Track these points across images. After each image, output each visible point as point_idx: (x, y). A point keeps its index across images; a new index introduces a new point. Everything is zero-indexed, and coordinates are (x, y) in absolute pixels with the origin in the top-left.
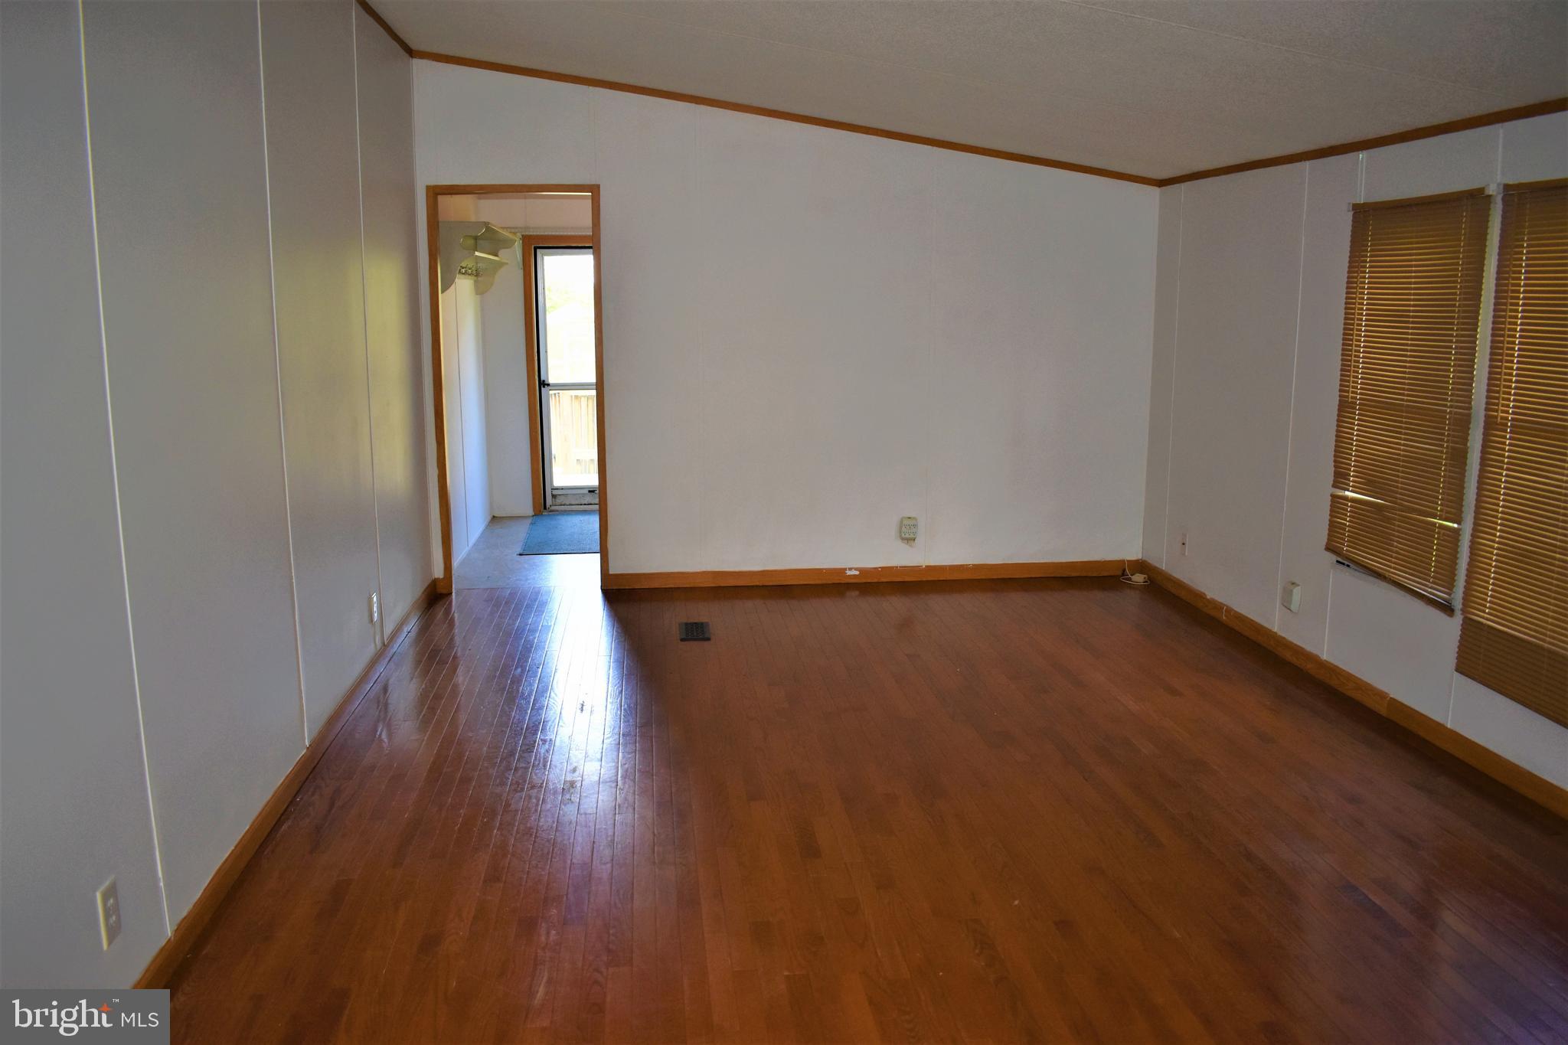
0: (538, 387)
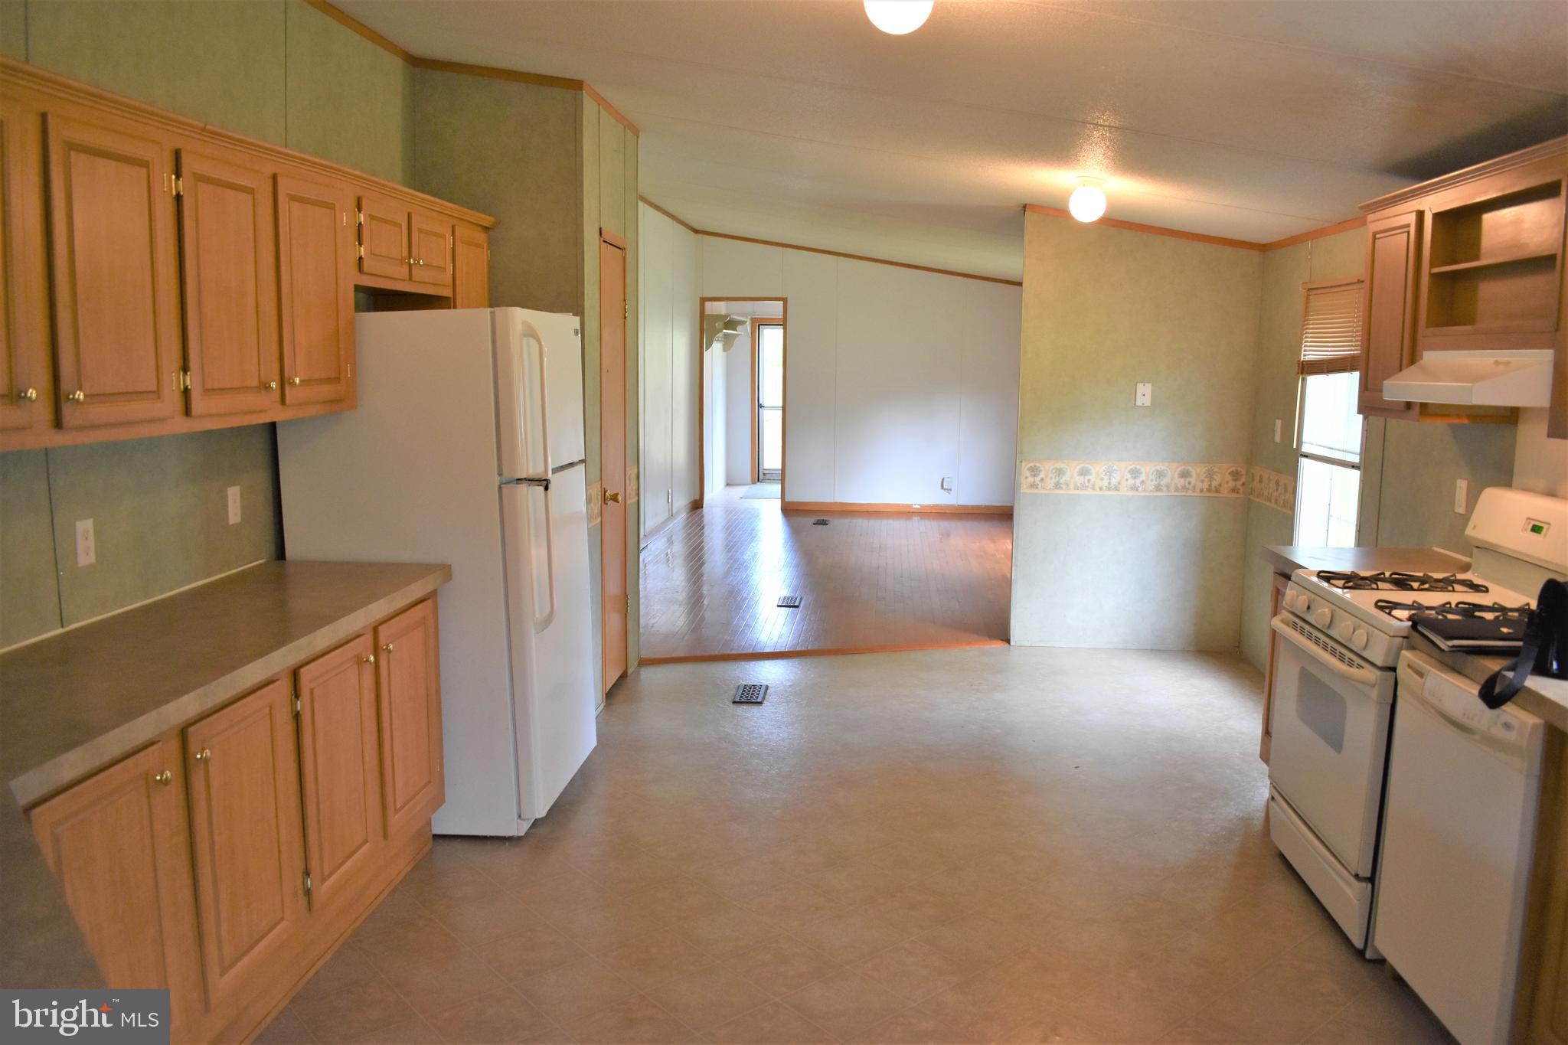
0: (757, 406)
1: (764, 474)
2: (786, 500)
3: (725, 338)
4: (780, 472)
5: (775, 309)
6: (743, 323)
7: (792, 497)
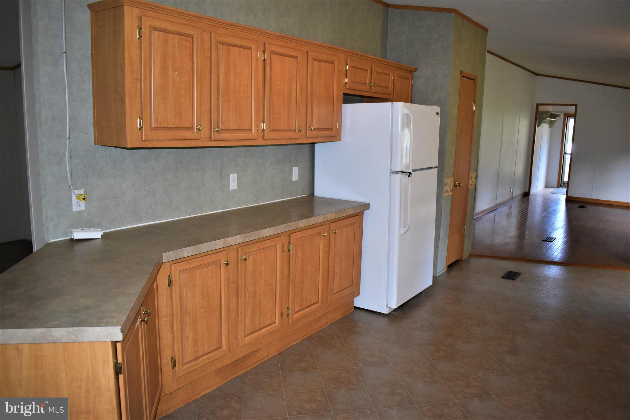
0: (563, 154)
1: (564, 184)
2: (568, 196)
3: (550, 122)
4: (567, 183)
5: (571, 110)
6: (559, 116)
7: (572, 194)
